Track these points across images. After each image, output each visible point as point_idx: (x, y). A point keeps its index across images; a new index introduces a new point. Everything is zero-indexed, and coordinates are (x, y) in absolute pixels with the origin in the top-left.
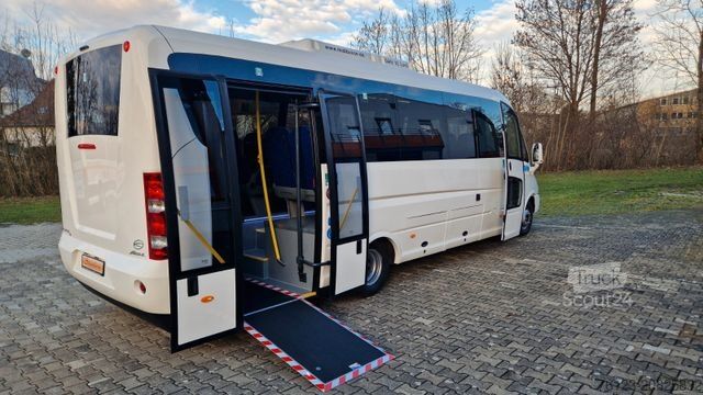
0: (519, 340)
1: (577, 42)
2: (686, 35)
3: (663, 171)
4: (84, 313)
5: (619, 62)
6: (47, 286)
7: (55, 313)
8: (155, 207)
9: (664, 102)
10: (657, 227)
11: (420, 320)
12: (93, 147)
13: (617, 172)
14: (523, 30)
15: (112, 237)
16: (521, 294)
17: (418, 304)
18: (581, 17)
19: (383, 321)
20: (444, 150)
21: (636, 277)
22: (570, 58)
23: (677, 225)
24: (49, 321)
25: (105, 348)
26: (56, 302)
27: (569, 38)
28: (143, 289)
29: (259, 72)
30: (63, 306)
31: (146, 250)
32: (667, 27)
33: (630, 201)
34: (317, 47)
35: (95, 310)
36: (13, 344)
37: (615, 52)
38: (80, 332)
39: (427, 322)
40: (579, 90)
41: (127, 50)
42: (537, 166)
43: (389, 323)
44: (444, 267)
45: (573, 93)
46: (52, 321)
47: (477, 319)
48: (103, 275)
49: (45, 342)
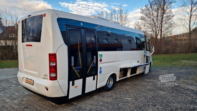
0: (158, 105)
1: (157, 19)
2: (186, 18)
3: (181, 55)
4: (24, 96)
5: (168, 25)
6: (11, 87)
7: (15, 97)
8: (52, 64)
9: (178, 36)
10: (185, 71)
11: (127, 98)
12: (31, 45)
13: (168, 55)
14: (142, 16)
15: (37, 73)
16: (154, 90)
17: (125, 93)
18: (158, 13)
19: (116, 99)
20: (123, 48)
21: (184, 85)
22: (155, 24)
23: (190, 70)
24: (13, 99)
25: (33, 108)
26: (14, 93)
27: (155, 18)
28: (47, 89)
29: (82, 24)
30: (17, 94)
31: (48, 77)
32: (181, 16)
33: (174, 63)
34: (96, 18)
35: (27, 95)
36: (3, 106)
37: (167, 22)
38: (23, 103)
39: (129, 99)
40: (158, 32)
41: (44, 16)
42: (153, 53)
43: (118, 99)
44: (129, 82)
45: (156, 33)
46: (15, 99)
47: (144, 98)
48: (33, 85)
49: (13, 106)
